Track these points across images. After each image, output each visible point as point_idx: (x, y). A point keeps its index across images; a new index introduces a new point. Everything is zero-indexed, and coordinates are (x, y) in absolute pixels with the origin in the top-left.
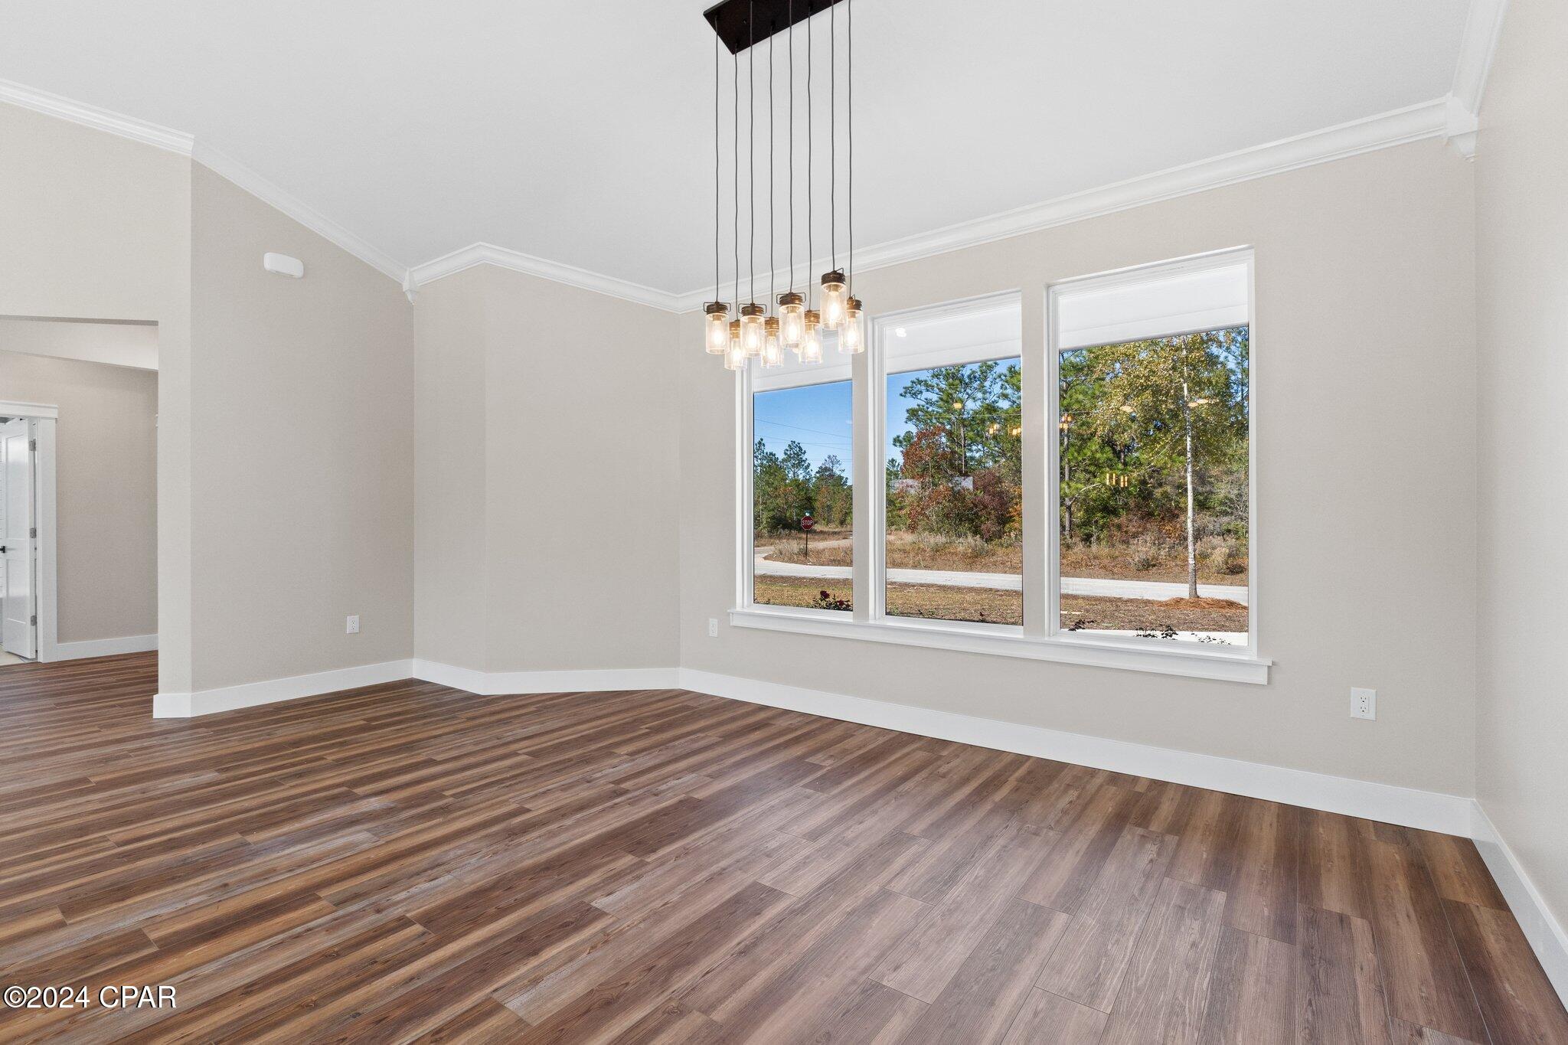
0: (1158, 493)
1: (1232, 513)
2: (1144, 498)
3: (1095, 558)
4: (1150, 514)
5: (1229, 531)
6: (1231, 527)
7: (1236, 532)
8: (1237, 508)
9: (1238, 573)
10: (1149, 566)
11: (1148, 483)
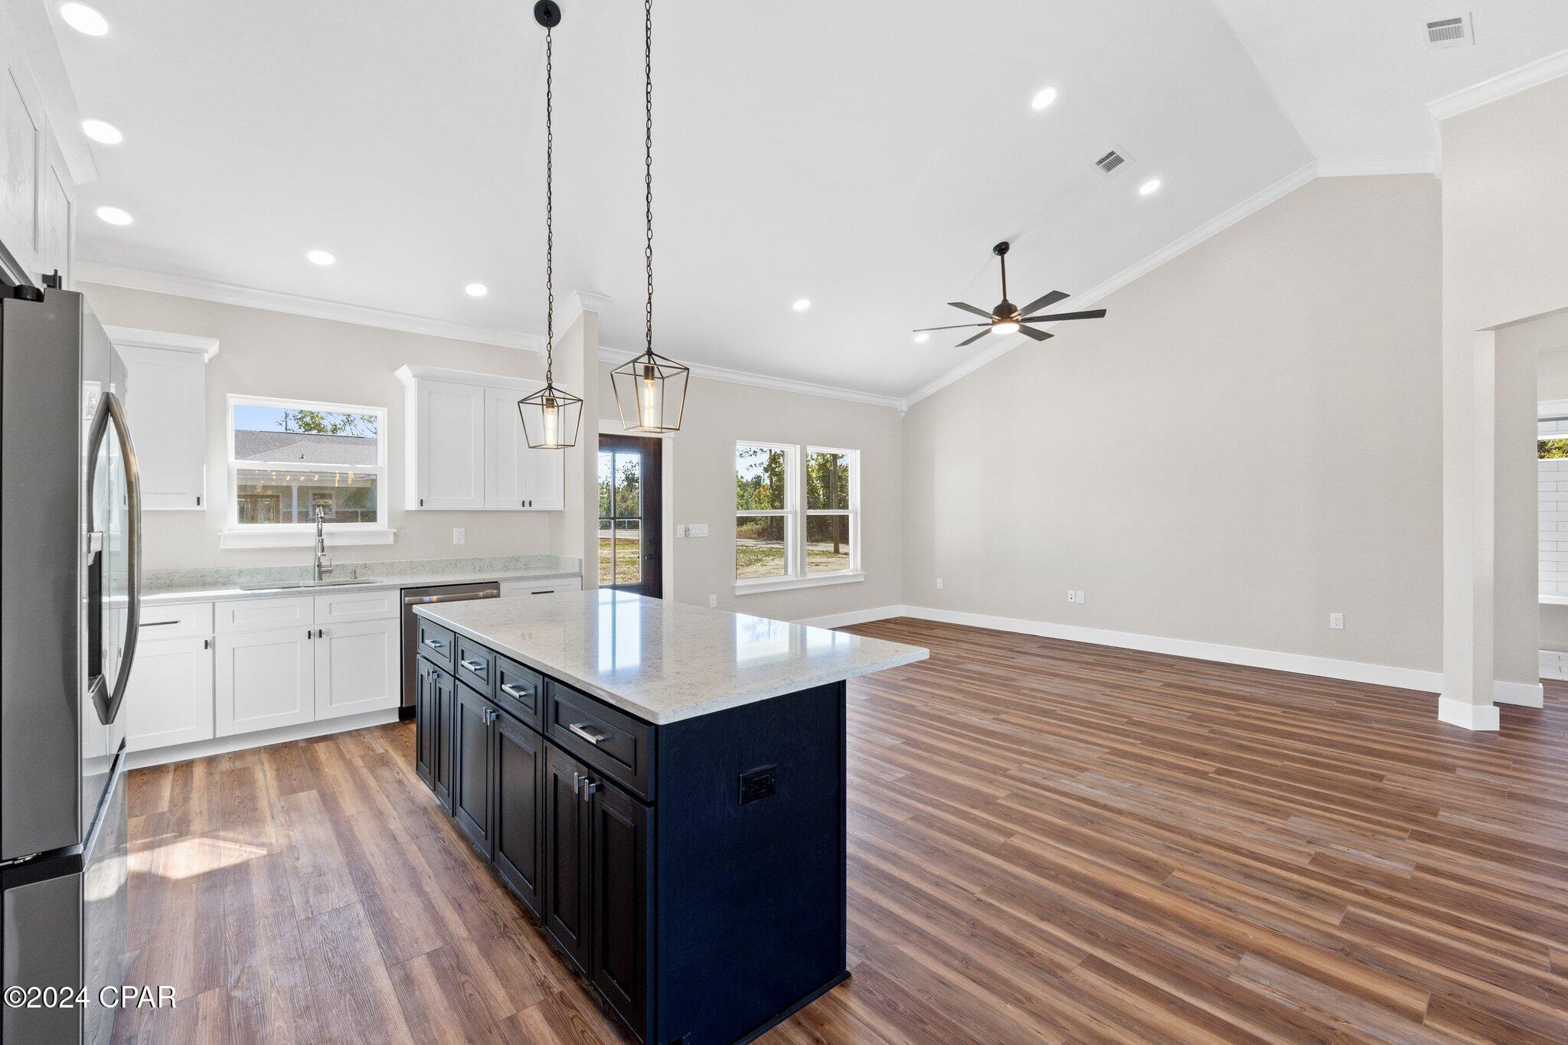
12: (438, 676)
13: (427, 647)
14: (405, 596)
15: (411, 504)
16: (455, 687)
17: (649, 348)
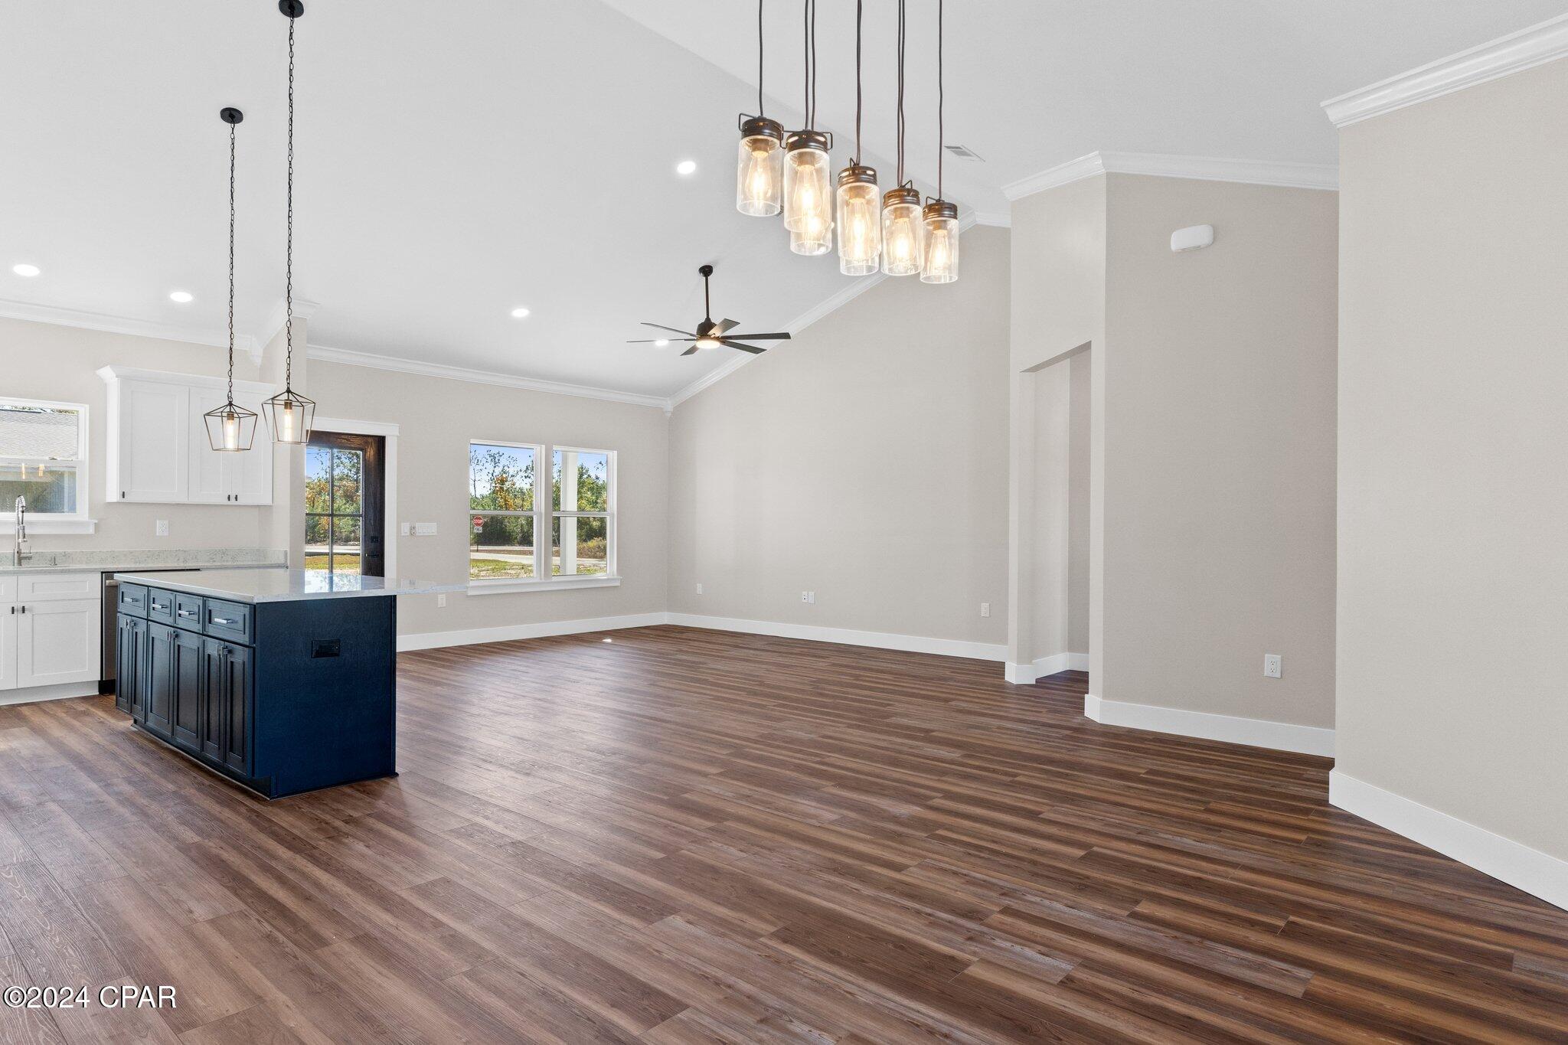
12: (135, 624)
13: (126, 606)
14: (106, 579)
15: (113, 496)
16: (148, 627)
17: (288, 388)
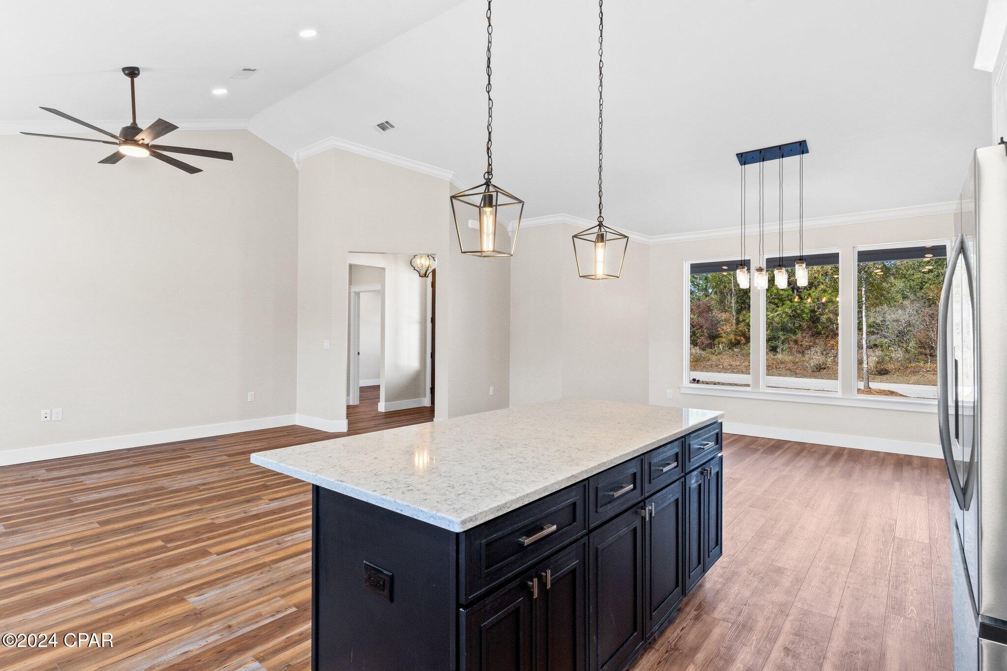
0: (824, 318)
1: (878, 333)
2: (813, 322)
3: (782, 363)
4: (818, 333)
5: (876, 345)
6: (877, 343)
7: (882, 346)
8: (882, 330)
9: (884, 374)
10: (821, 369)
11: (816, 312)
